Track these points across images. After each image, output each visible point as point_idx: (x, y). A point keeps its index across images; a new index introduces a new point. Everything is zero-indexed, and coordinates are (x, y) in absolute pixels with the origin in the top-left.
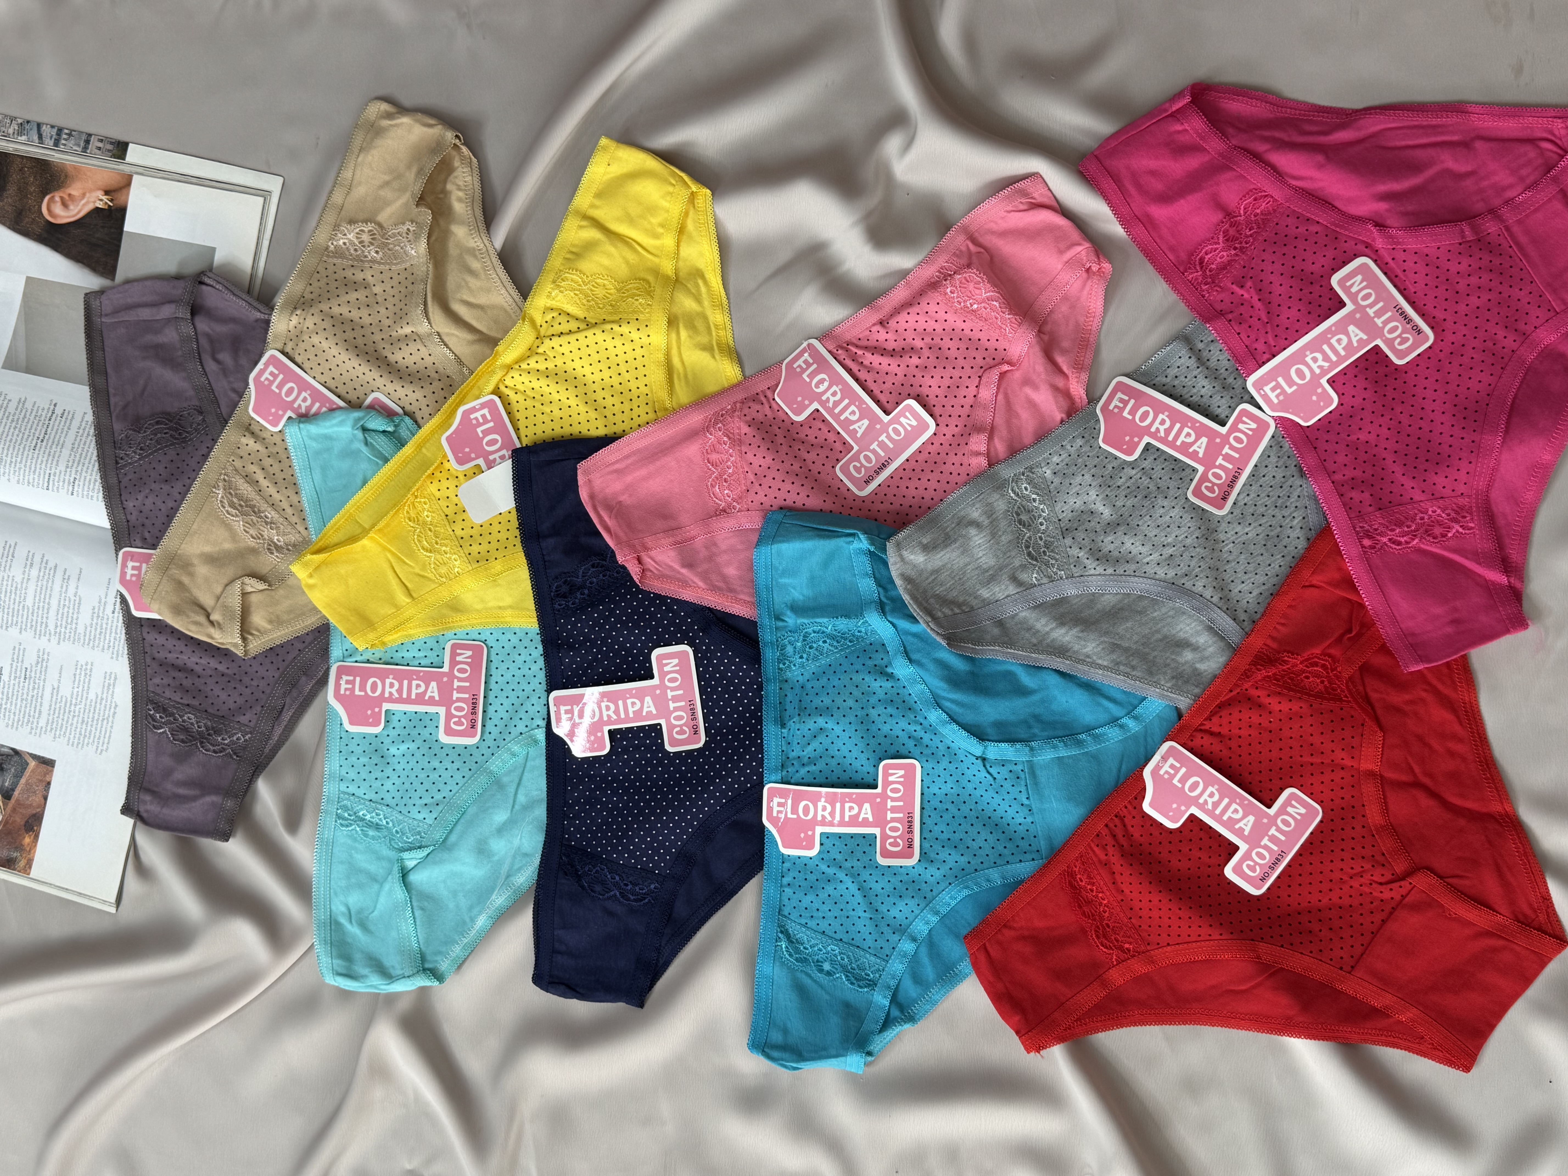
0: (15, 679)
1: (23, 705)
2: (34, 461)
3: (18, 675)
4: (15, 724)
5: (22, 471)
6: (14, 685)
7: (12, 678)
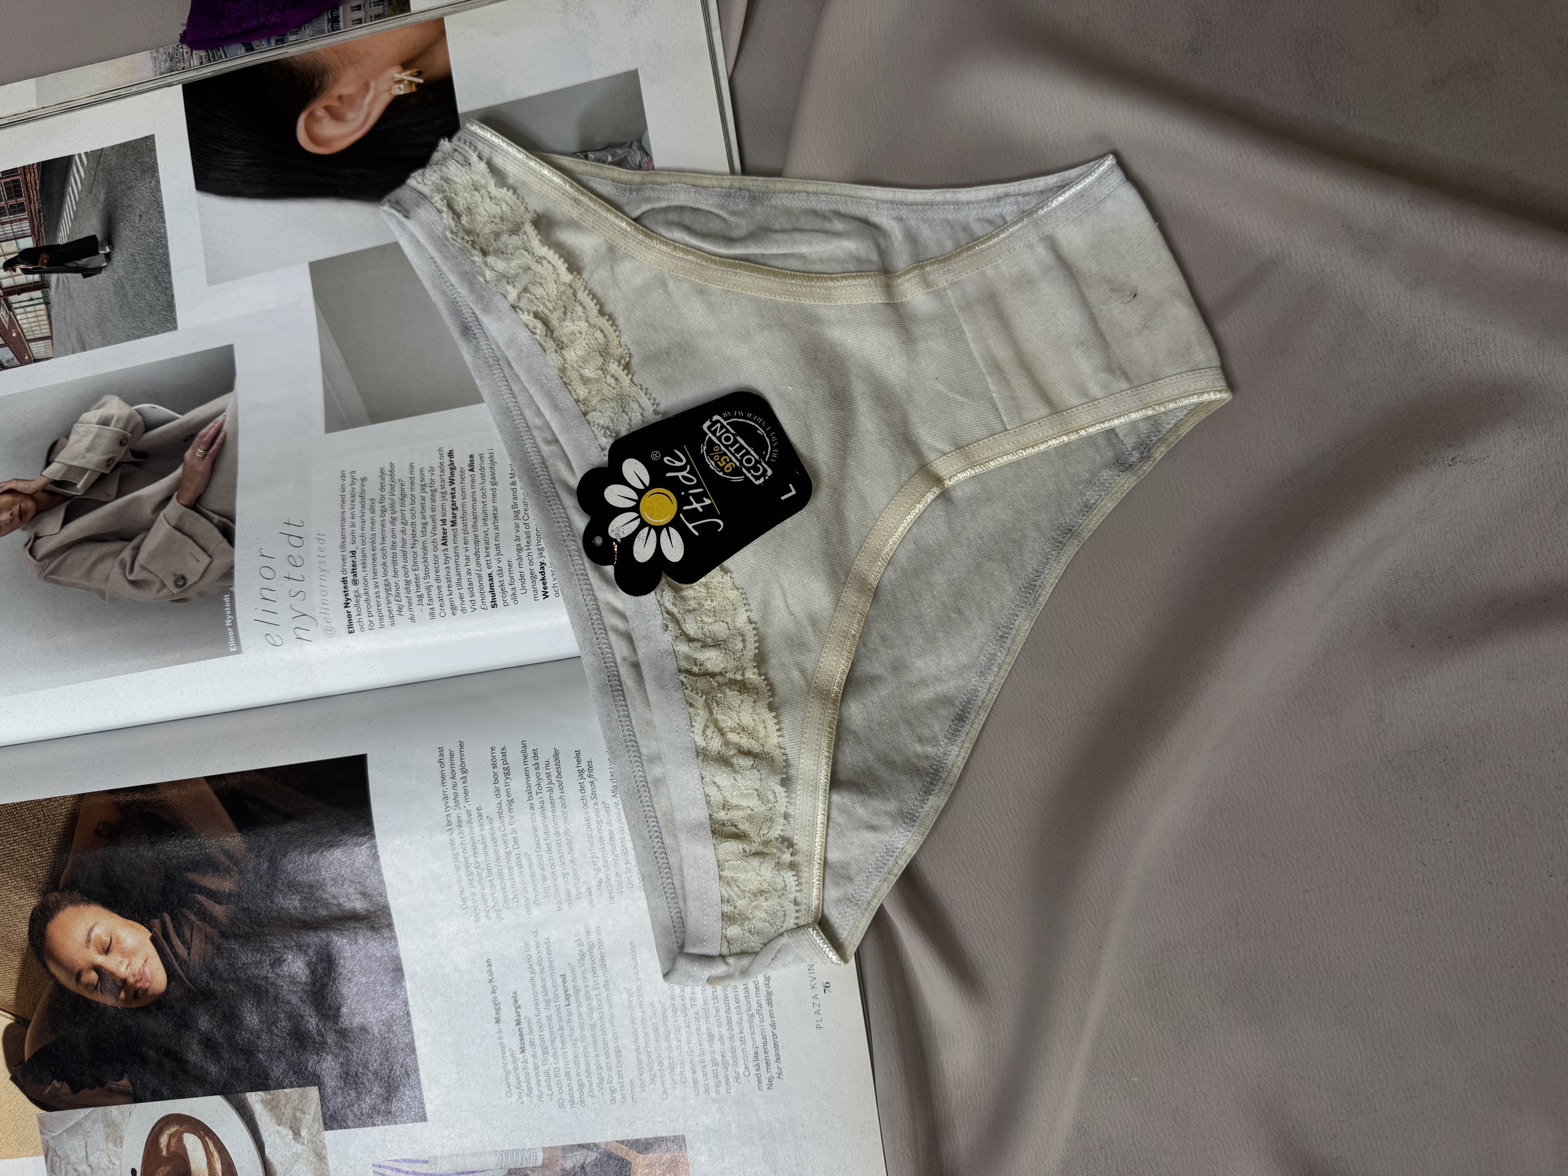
0: (547, 1008)
1: (580, 1052)
2: (452, 565)
3: (551, 996)
4: (577, 1095)
5: (434, 592)
6: (549, 1018)
7: (542, 1005)
